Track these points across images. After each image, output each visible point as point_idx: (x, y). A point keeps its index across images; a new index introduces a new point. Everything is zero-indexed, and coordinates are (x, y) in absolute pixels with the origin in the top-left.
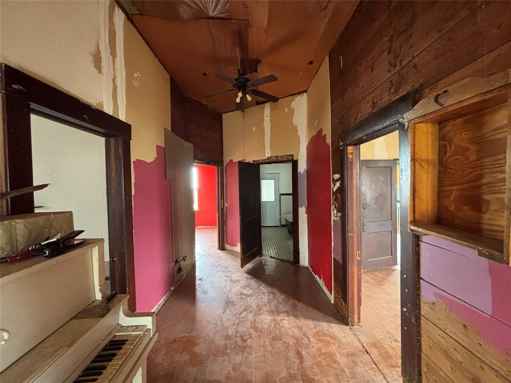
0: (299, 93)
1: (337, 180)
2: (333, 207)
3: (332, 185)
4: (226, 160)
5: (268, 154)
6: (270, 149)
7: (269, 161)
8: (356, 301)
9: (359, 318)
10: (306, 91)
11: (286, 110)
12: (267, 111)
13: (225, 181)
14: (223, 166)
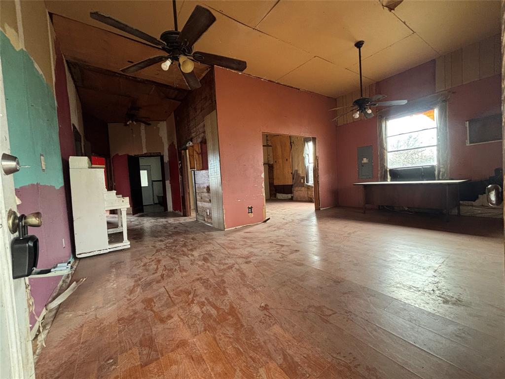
0: (162, 121)
2: (179, 175)
3: (179, 166)
4: (113, 154)
5: (145, 151)
6: (146, 148)
7: (145, 156)
8: (188, 207)
10: (165, 120)
11: (155, 128)
12: (143, 126)
13: (112, 168)
14: (110, 157)
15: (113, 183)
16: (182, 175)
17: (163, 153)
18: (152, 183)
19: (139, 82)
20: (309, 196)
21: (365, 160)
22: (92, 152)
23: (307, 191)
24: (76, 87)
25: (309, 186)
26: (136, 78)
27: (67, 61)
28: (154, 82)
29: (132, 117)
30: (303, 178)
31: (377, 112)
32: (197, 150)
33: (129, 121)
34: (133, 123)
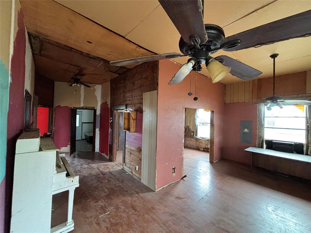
0: (98, 84)
1: (111, 119)
2: (109, 128)
3: (110, 121)
4: (56, 105)
5: (82, 105)
6: (84, 103)
7: (82, 108)
8: (115, 154)
9: (116, 159)
10: (101, 84)
12: (83, 87)
13: (54, 116)
14: (53, 108)
15: (53, 126)
16: (112, 128)
17: (97, 107)
18: (82, 124)
19: (90, 58)
20: (197, 146)
21: (246, 130)
22: (38, 104)
23: (196, 142)
24: (33, 54)
25: (198, 139)
26: (89, 55)
27: (28, 33)
28: (104, 60)
29: (77, 81)
30: (193, 132)
31: (257, 99)
32: (133, 117)
33: (74, 83)
34: (77, 86)
